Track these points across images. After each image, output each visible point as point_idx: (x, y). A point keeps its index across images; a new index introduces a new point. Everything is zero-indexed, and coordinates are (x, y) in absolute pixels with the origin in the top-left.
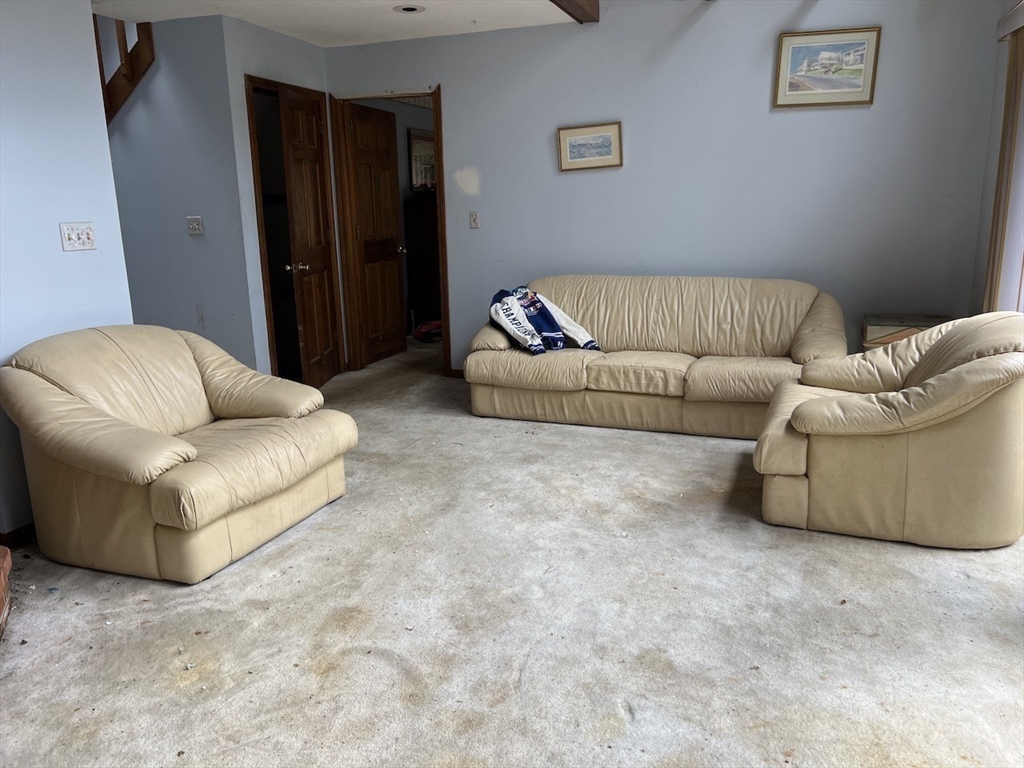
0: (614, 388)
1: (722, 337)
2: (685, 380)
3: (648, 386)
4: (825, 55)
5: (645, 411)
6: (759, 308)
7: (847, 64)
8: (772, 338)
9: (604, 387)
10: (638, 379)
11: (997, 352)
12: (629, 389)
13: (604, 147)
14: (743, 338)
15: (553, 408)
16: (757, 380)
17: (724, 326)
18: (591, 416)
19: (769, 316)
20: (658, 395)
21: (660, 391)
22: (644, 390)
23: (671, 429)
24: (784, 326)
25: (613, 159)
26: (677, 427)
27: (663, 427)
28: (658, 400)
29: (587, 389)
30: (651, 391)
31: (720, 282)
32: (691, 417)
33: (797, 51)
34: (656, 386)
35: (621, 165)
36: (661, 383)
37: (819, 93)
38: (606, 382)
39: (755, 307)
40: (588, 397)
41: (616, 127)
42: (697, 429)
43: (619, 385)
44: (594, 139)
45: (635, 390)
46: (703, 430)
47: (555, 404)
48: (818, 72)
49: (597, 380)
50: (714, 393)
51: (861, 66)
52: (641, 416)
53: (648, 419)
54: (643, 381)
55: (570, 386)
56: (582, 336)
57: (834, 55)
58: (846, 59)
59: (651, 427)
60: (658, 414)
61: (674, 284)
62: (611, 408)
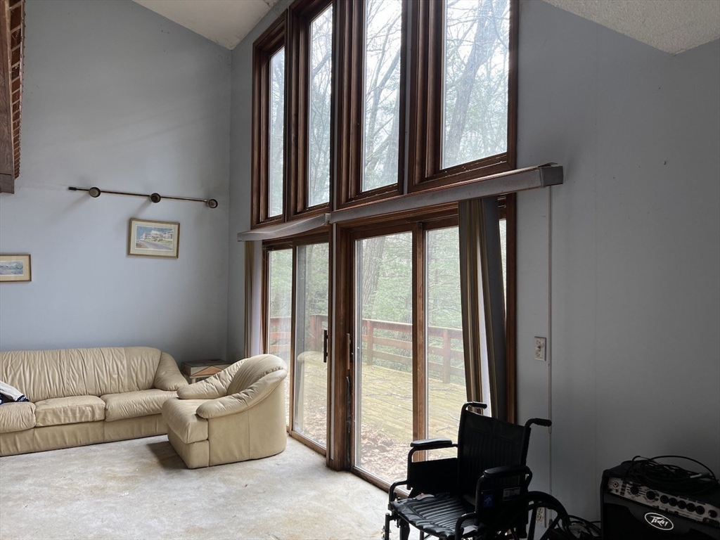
0: (56, 422)
1: (113, 382)
2: (106, 410)
3: (81, 417)
4: (153, 232)
5: (79, 434)
6: (132, 363)
7: (165, 238)
8: (142, 380)
9: (49, 424)
10: (74, 414)
11: (273, 371)
12: (67, 422)
13: (19, 269)
14: (126, 382)
15: (7, 446)
16: (149, 402)
17: (114, 376)
18: (38, 445)
19: (139, 367)
20: (88, 422)
21: (90, 419)
22: (78, 420)
23: (96, 440)
24: (148, 372)
25: (25, 276)
26: (101, 439)
27: (91, 441)
28: (88, 425)
29: (35, 427)
30: (83, 420)
31: (106, 351)
32: (109, 432)
33: (139, 228)
34: (87, 416)
35: (31, 280)
36: (90, 414)
37: (150, 250)
38: (50, 420)
39: (130, 362)
40: (36, 432)
41: (27, 258)
42: (113, 438)
43: (60, 420)
44: (10, 263)
45: (72, 421)
46: (118, 438)
47: (9, 442)
48: (151, 240)
49: (44, 419)
50: (124, 414)
51: (172, 240)
52: (76, 438)
53: (81, 439)
54: (78, 415)
55: (23, 427)
56: (16, 394)
57: (158, 233)
58: (164, 235)
59: (83, 443)
60: (88, 434)
61: (76, 354)
62: (54, 437)
